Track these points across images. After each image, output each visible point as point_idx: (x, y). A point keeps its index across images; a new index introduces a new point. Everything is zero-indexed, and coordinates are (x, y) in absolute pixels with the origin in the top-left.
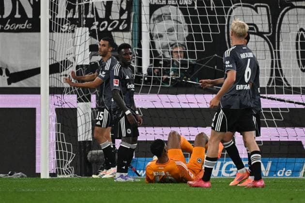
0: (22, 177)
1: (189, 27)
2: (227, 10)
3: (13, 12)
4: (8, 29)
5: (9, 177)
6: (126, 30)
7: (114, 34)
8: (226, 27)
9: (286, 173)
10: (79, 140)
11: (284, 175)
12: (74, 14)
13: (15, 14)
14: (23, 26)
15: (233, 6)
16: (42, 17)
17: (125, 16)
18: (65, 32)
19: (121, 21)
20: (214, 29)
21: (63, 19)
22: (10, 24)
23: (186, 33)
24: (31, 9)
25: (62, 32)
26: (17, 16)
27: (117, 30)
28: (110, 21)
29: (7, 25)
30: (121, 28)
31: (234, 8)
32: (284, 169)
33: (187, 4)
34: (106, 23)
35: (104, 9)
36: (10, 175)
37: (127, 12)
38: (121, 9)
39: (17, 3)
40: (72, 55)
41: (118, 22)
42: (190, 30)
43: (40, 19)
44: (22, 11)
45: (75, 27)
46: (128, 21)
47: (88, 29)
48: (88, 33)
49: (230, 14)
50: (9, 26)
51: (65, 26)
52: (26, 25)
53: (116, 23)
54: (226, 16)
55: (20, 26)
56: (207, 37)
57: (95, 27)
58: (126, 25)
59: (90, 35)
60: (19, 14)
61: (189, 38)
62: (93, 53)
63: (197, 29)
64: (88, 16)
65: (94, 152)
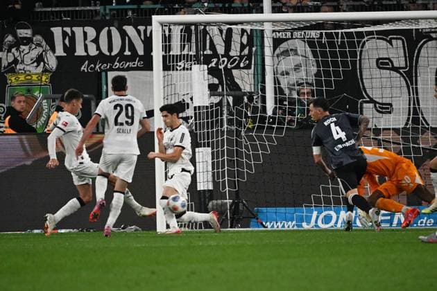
0: (136, 230)
1: (317, 62)
2: (359, 43)
3: (123, 49)
4: (117, 67)
5: (122, 230)
6: (248, 67)
7: (235, 72)
8: (358, 62)
9: (428, 222)
10: (198, 189)
11: (426, 225)
12: (190, 49)
13: (125, 51)
14: (134, 64)
15: (366, 39)
16: (154, 54)
17: (246, 51)
18: (181, 70)
19: (241, 57)
20: (345, 64)
21: (177, 56)
22: (119, 62)
23: (314, 69)
24: (142, 45)
25: (177, 70)
26: (127, 53)
27: (238, 67)
28: (229, 58)
29: (116, 63)
30: (242, 65)
31: (367, 41)
32: (426, 218)
33: (314, 37)
34: (226, 59)
35: (223, 44)
36: (123, 228)
37: (248, 48)
38: (242, 43)
39: (127, 38)
40: (189, 96)
41: (238, 59)
42: (318, 66)
43: (152, 56)
44: (132, 47)
45: (191, 65)
46: (249, 57)
47: (206, 66)
48: (206, 72)
49: (362, 47)
50: (118, 64)
51: (181, 64)
52: (137, 63)
53: (236, 60)
54: (358, 50)
55: (131, 64)
56: (337, 74)
57: (213, 64)
58: (247, 62)
59: (208, 74)
60: (129, 51)
61: (318, 74)
62: (212, 92)
63: (326, 64)
64: (205, 53)
65: (215, 202)
